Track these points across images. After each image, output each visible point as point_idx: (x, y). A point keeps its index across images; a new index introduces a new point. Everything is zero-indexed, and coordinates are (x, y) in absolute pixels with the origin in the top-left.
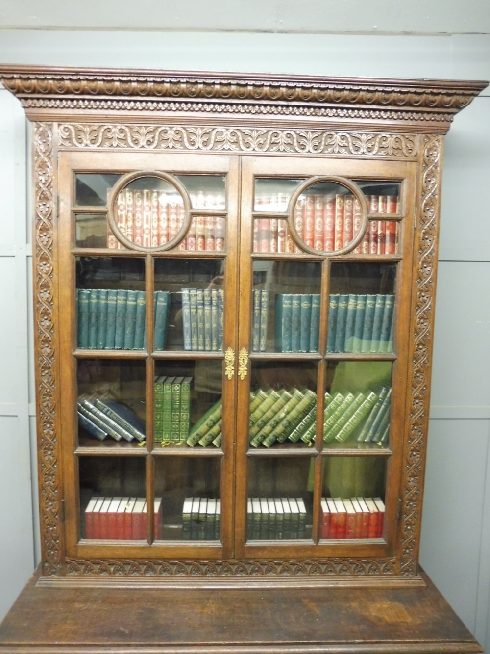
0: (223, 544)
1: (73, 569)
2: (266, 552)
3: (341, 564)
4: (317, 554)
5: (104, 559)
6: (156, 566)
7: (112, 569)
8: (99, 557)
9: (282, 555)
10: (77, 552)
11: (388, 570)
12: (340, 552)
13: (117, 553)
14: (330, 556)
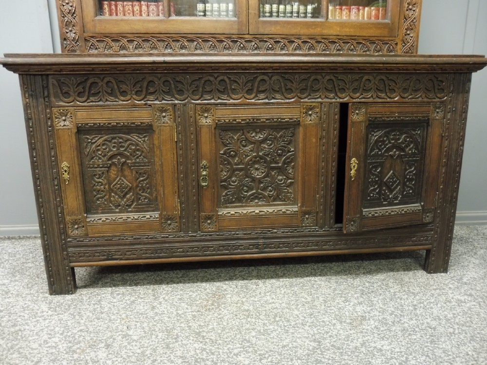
0: (238, 18)
1: (92, 47)
2: (278, 27)
3: (349, 42)
4: (326, 32)
5: (123, 35)
6: (174, 44)
7: (131, 47)
8: (117, 32)
9: (294, 31)
10: (95, 26)
11: (391, 51)
12: (348, 30)
13: (135, 27)
14: (338, 33)
